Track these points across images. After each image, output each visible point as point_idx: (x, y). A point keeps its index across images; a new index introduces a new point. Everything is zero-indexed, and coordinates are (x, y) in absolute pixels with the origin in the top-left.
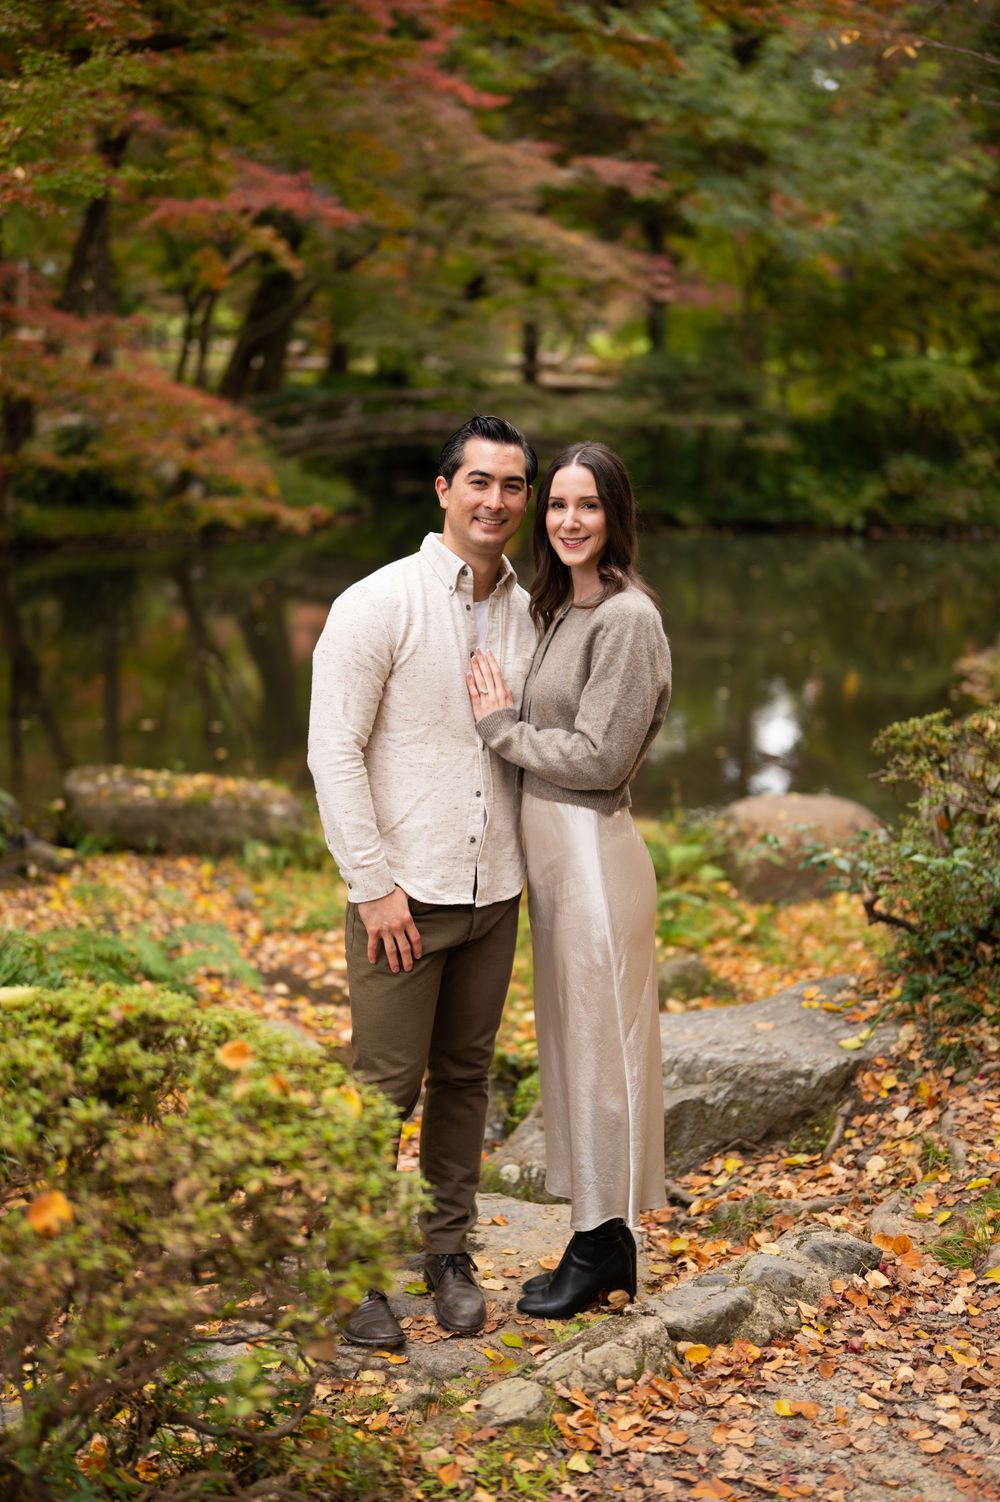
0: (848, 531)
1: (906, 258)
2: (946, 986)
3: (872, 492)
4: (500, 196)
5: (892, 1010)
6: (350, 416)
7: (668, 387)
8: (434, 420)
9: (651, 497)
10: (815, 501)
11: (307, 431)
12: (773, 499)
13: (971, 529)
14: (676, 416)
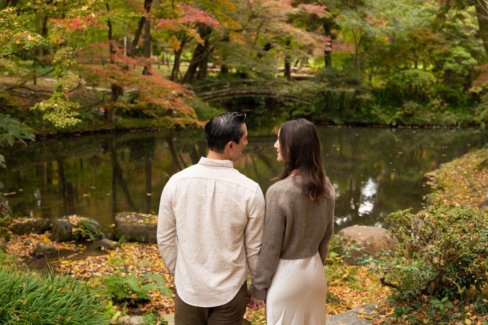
0: (391, 126)
1: (410, 36)
2: (410, 312)
3: (399, 113)
4: (275, 17)
5: (390, 320)
6: (226, 88)
7: (331, 79)
8: (254, 89)
9: (325, 115)
10: (380, 116)
11: (212, 93)
12: (366, 116)
13: (432, 125)
14: (333, 88)
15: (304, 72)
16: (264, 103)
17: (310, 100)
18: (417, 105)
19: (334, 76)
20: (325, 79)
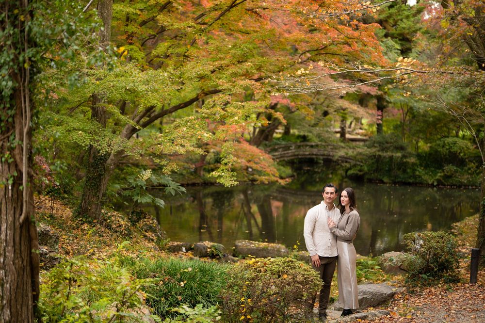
0: (432, 186)
2: (412, 281)
3: (439, 175)
5: (402, 285)
6: (291, 150)
7: (381, 145)
8: (315, 151)
9: (376, 174)
10: (423, 177)
11: (279, 153)
12: (411, 176)
13: (469, 186)
14: (383, 153)
15: (358, 134)
16: (322, 162)
17: (363, 161)
18: (455, 168)
19: (384, 142)
20: (376, 145)
